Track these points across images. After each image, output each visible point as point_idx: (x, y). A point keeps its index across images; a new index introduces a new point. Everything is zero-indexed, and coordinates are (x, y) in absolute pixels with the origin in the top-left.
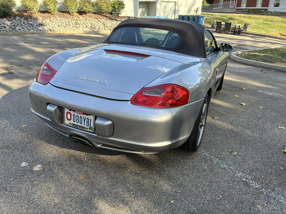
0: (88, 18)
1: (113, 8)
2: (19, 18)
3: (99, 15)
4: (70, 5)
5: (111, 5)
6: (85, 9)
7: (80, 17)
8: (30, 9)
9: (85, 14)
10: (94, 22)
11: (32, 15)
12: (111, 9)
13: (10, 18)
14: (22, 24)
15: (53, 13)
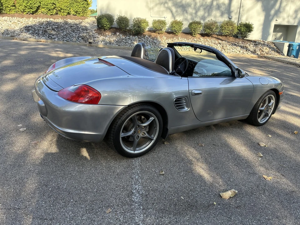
0: (208, 40)
1: (238, 31)
2: (147, 37)
4: (194, 27)
5: (238, 27)
6: (208, 31)
7: (201, 38)
8: (158, 30)
10: (213, 44)
11: (159, 35)
12: (236, 32)
13: (141, 36)
14: (148, 41)
15: (177, 34)
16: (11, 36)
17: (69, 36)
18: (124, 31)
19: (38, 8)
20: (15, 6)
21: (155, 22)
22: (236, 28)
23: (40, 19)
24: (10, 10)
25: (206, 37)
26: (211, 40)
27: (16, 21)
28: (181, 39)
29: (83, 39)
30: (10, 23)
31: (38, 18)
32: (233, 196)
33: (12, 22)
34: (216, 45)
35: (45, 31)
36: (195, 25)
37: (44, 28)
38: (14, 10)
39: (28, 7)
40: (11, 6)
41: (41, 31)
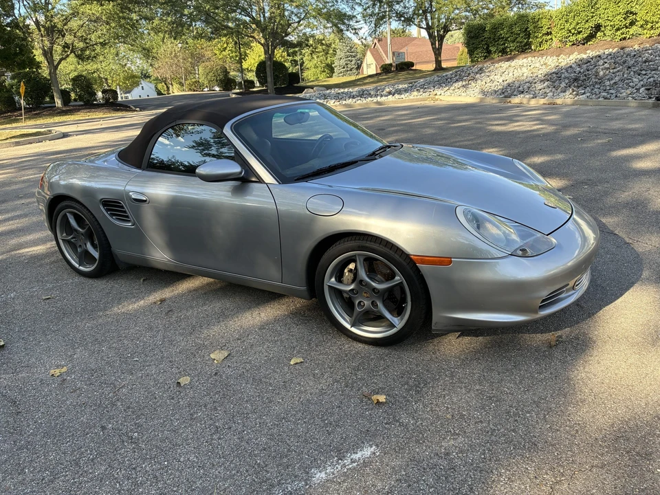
17: (621, 85)
19: (598, 27)
20: (551, 33)
24: (541, 42)
27: (537, 65)
29: (648, 90)
31: (588, 52)
33: (532, 67)
35: (575, 80)
37: (579, 72)
38: (548, 43)
39: (573, 31)
40: (543, 35)
41: (567, 81)
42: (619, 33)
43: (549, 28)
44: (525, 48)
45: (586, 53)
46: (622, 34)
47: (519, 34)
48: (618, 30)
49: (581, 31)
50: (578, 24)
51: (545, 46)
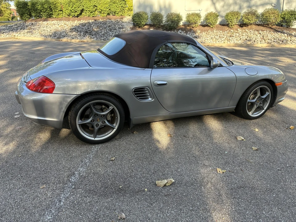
0: (247, 30)
1: (282, 19)
2: (181, 31)
3: (263, 27)
5: (281, 15)
6: (246, 21)
7: (238, 29)
8: (192, 23)
9: (246, 26)
10: (252, 35)
11: (192, 29)
12: (279, 20)
13: (174, 31)
15: (212, 26)
16: (57, 38)
17: (106, 35)
18: (157, 27)
19: (82, 11)
20: (62, 11)
21: (188, 16)
22: (280, 16)
23: (84, 21)
24: (58, 14)
25: (244, 28)
26: (250, 30)
27: (63, 24)
28: (216, 32)
30: (58, 27)
31: (82, 20)
32: (169, 185)
33: (60, 25)
34: (255, 36)
35: (86, 32)
36: (232, 16)
37: (85, 29)
38: (61, 15)
39: (73, 11)
40: (59, 11)
41: (83, 32)
42: (92, 14)
43: (61, 8)
44: (50, 16)
45: (81, 21)
46: (93, 14)
47: (47, 9)
48: (91, 12)
49: (77, 12)
50: (75, 8)
51: (60, 16)
